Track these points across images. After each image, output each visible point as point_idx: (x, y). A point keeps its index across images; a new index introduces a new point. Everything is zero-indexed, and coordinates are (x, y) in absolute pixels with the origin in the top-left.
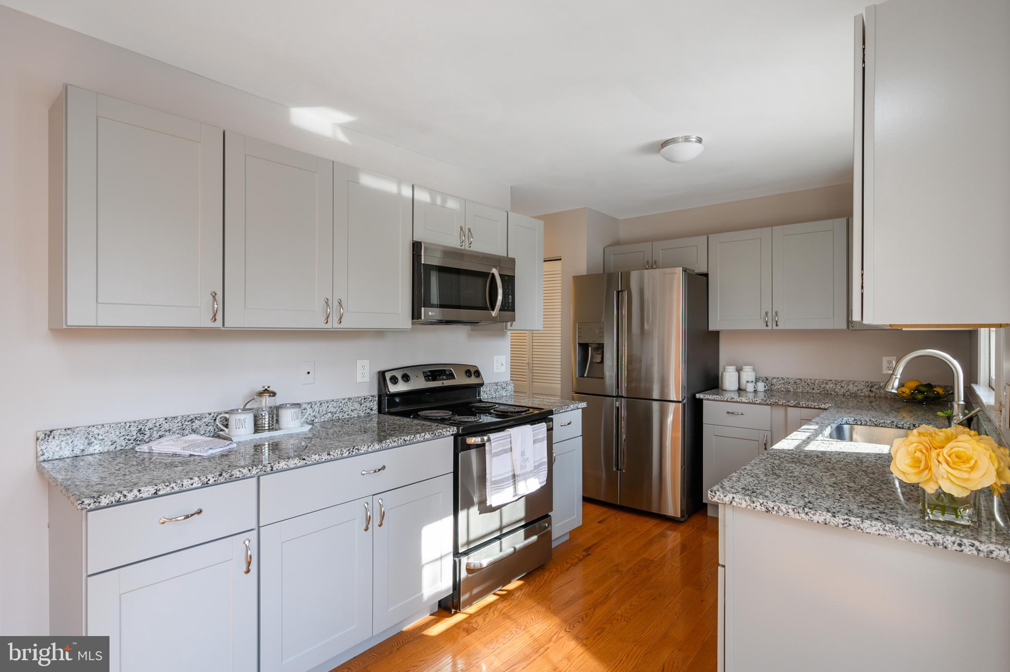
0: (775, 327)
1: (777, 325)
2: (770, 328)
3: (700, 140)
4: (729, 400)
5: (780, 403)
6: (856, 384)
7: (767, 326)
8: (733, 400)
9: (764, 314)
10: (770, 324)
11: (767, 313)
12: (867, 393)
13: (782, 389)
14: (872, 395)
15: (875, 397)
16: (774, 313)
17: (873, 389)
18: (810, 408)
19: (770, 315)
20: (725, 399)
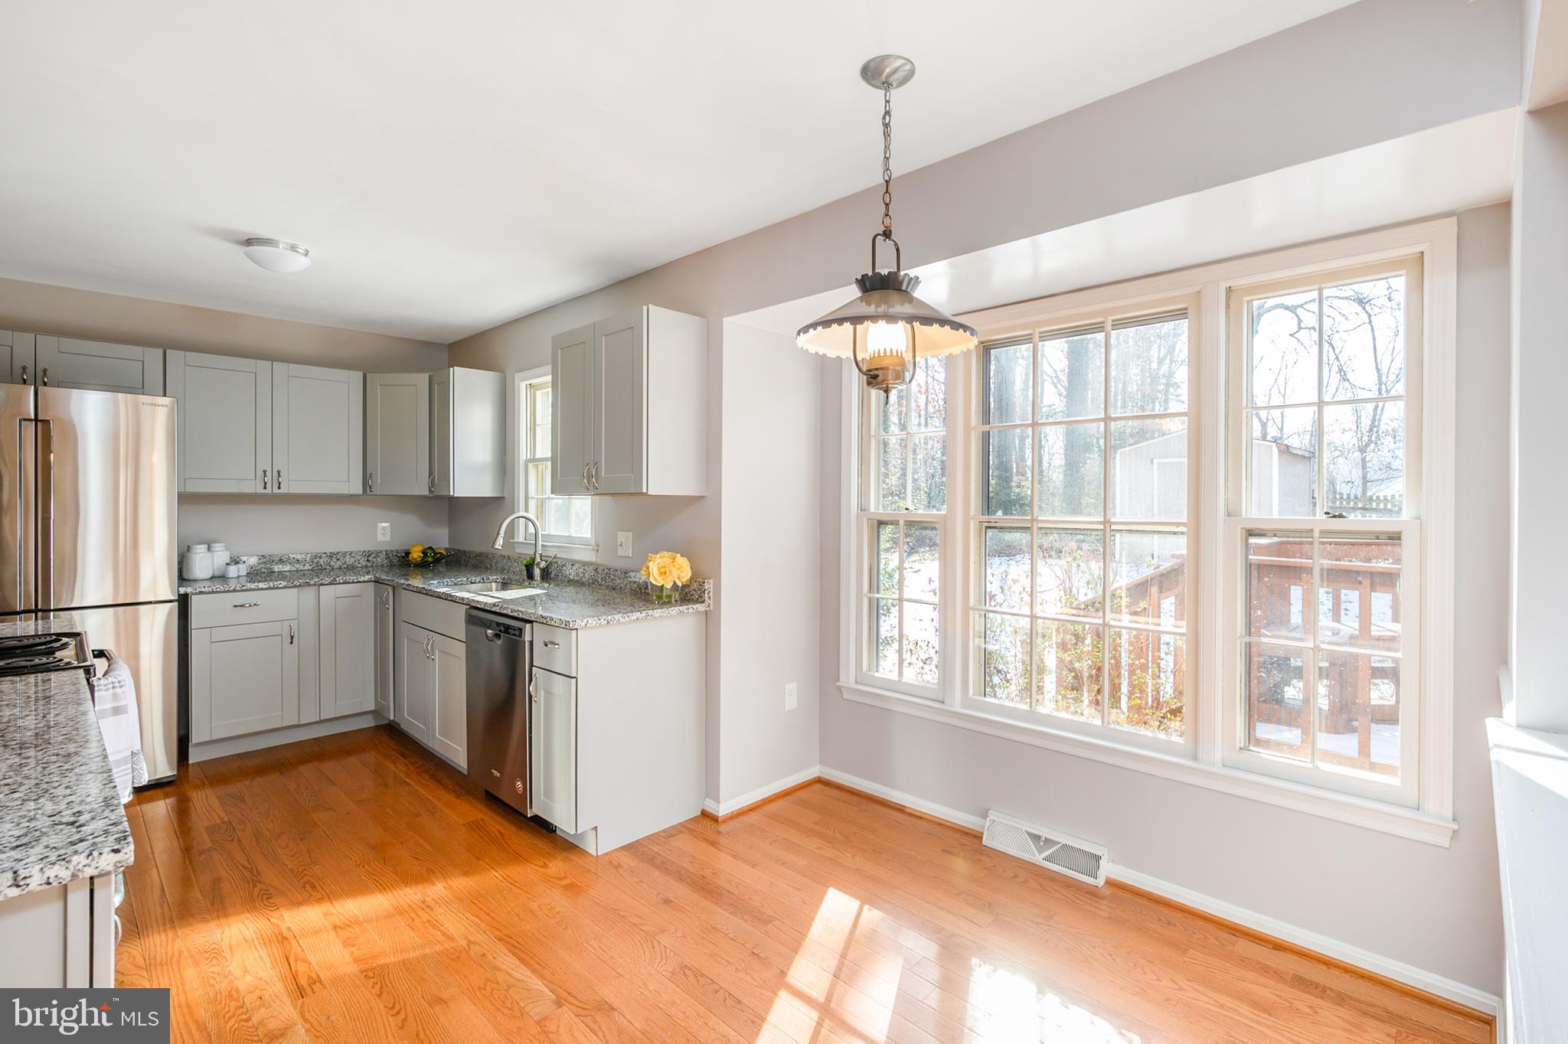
0: (276, 490)
1: (279, 488)
2: (269, 491)
3: (306, 254)
4: (237, 588)
5: (312, 582)
6: (353, 555)
7: (265, 488)
8: (244, 588)
9: (260, 473)
10: (269, 486)
11: (265, 472)
12: (364, 564)
13: (263, 570)
14: (369, 564)
15: (372, 566)
16: (275, 474)
17: (370, 559)
18: (349, 583)
19: (269, 474)
20: (232, 589)
